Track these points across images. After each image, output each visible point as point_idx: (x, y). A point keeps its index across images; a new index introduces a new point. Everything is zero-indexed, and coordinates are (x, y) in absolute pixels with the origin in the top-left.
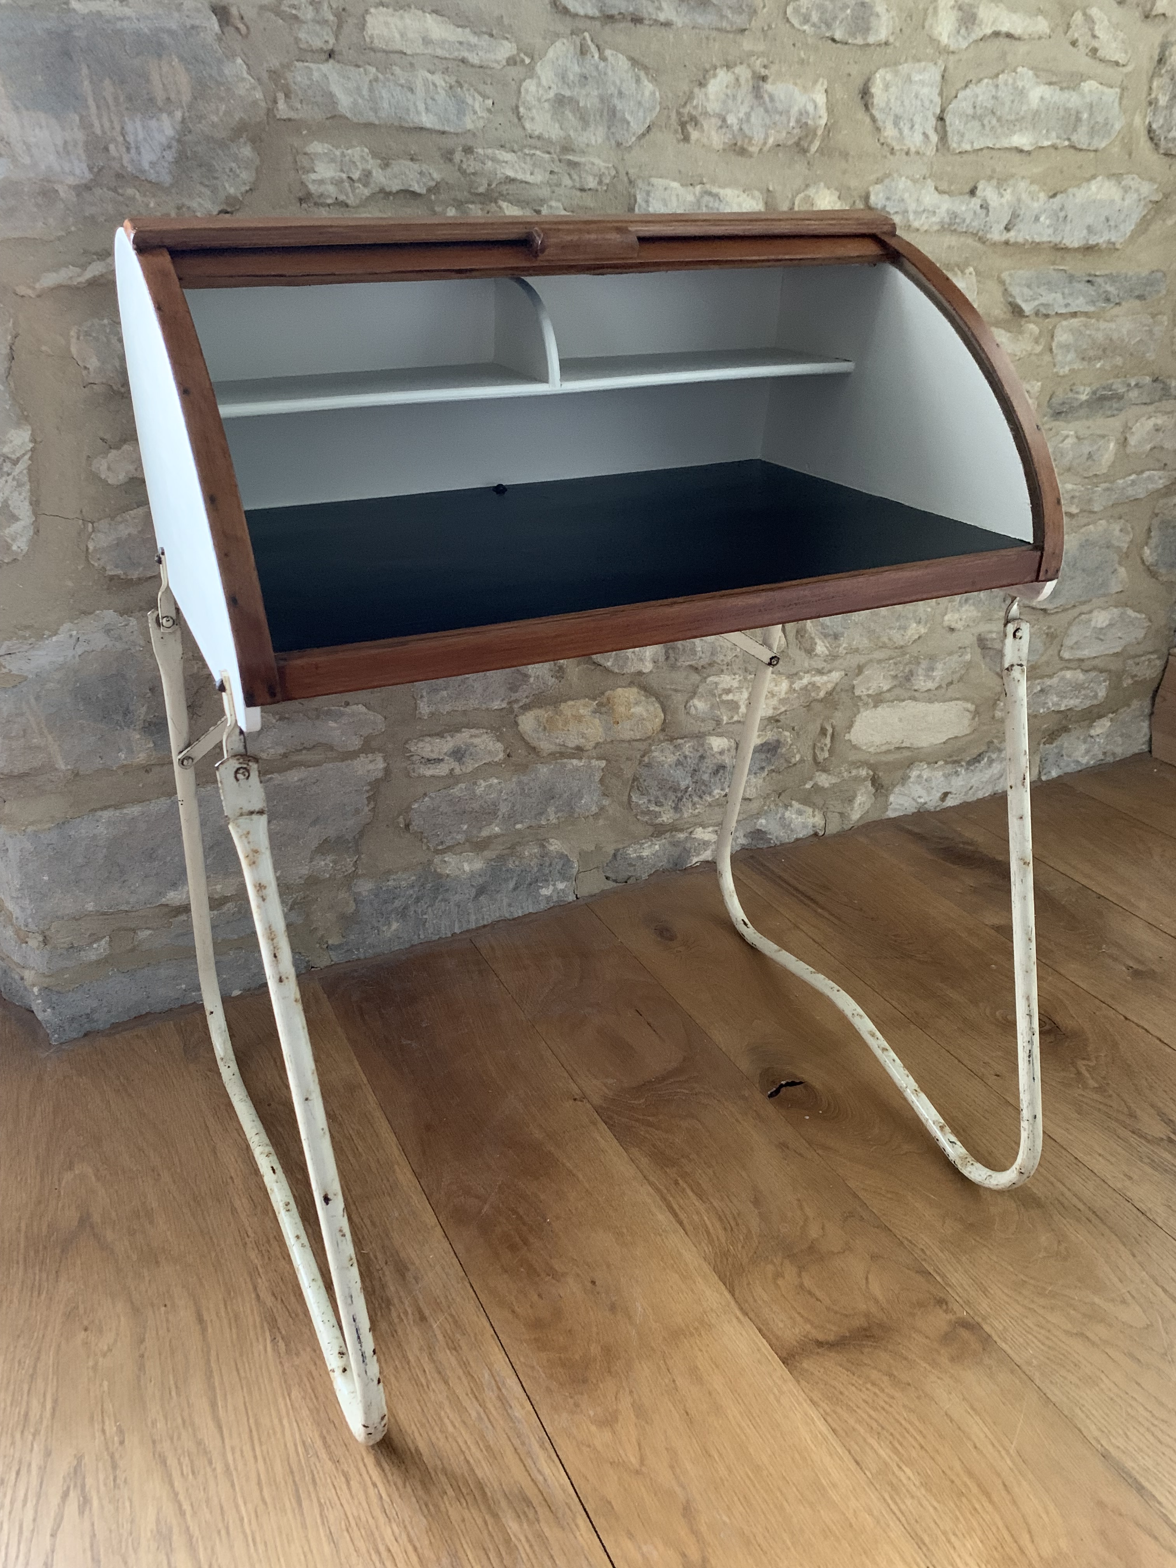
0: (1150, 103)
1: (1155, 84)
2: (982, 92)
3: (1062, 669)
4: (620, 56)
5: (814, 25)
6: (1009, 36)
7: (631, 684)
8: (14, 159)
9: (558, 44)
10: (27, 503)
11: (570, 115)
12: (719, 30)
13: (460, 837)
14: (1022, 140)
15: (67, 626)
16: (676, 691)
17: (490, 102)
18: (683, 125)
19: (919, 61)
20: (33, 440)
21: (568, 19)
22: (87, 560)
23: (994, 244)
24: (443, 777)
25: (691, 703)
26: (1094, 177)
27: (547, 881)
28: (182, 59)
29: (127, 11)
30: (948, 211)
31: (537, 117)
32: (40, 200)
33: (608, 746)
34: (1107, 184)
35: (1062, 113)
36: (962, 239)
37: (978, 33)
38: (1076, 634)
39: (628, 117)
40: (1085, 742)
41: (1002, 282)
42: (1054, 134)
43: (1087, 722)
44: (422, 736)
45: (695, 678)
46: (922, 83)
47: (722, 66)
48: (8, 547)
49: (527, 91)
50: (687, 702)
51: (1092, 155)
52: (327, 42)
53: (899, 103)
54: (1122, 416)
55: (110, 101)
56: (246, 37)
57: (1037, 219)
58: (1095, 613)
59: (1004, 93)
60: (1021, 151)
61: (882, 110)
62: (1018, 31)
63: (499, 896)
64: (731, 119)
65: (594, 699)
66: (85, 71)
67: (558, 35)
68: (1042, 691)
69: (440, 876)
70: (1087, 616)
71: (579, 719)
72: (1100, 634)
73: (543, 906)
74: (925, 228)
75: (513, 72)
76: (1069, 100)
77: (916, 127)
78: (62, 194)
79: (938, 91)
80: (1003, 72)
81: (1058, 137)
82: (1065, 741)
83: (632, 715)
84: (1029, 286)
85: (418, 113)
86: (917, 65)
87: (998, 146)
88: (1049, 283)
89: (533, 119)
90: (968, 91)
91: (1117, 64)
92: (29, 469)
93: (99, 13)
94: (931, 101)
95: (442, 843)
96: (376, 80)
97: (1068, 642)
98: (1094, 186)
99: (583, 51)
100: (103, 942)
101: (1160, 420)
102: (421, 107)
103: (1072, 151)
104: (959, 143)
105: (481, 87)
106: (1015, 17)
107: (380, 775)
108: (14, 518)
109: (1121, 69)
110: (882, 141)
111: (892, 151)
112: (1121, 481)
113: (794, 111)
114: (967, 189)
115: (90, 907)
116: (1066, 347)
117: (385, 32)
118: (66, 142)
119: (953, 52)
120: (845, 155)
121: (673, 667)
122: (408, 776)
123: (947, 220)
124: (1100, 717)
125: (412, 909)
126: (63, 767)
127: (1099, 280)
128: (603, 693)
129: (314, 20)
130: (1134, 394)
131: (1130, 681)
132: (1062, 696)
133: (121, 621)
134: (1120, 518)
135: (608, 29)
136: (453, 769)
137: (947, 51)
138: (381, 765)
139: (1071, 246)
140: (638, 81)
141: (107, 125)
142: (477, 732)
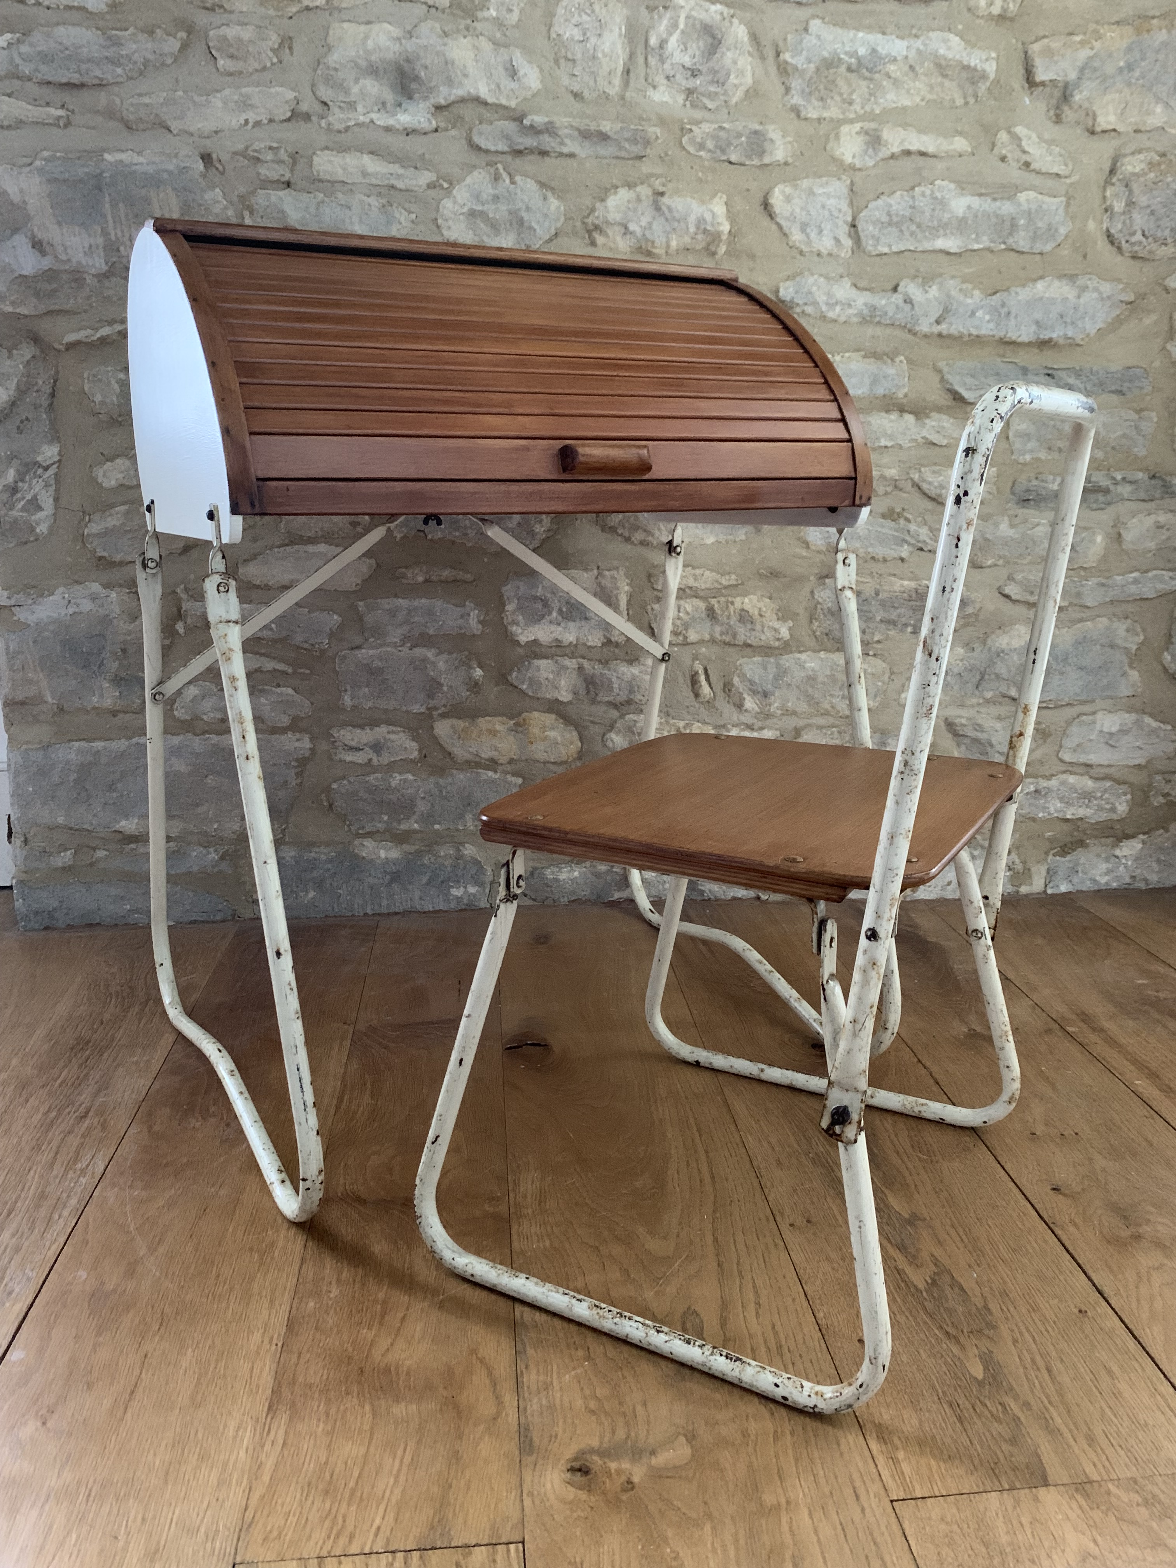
0: (1106, 210)
1: (1108, 194)
2: (898, 202)
3: (1064, 772)
4: (529, 180)
5: (710, 151)
6: (923, 154)
7: (550, 711)
8: (56, 257)
9: (475, 173)
10: (51, 500)
11: (482, 225)
12: (617, 158)
13: (380, 826)
14: (951, 243)
15: (61, 589)
16: (593, 722)
17: (414, 216)
18: (589, 232)
19: (820, 177)
20: (60, 454)
21: (483, 155)
22: (83, 542)
23: (926, 336)
24: (360, 764)
25: (607, 736)
26: (1041, 278)
27: (458, 882)
28: (175, 189)
29: (141, 160)
30: (866, 304)
31: (453, 227)
32: (73, 284)
33: (523, 764)
34: (1057, 283)
35: (994, 220)
36: (888, 331)
37: (885, 152)
38: (1076, 735)
39: (533, 224)
40: (1107, 860)
41: (940, 371)
42: (985, 238)
43: (1109, 841)
44: (344, 725)
45: (615, 713)
46: (828, 195)
47: (623, 186)
48: (33, 530)
49: (444, 207)
50: (604, 735)
51: (1038, 257)
52: (283, 175)
53: (804, 213)
54: (1111, 510)
55: (123, 218)
56: (222, 173)
57: (973, 313)
58: (1100, 715)
59: (921, 203)
60: (948, 253)
61: (787, 219)
62: (931, 149)
63: (410, 887)
64: (632, 227)
65: (511, 718)
66: (107, 198)
67: (475, 167)
68: (1036, 791)
69: (356, 856)
70: (1091, 718)
71: (493, 733)
72: (1110, 740)
73: (453, 905)
74: (843, 319)
75: (432, 193)
76: (1000, 208)
77: (825, 232)
78: (88, 281)
79: (848, 201)
80: (919, 184)
81: (992, 241)
82: (1081, 856)
83: (546, 737)
84: (973, 376)
85: (351, 223)
86: (818, 180)
87: (920, 249)
88: (998, 374)
89: (449, 228)
90: (880, 202)
91: (1057, 175)
92: (56, 474)
93: (121, 161)
94: (840, 211)
95: (363, 828)
96: (323, 202)
97: (1068, 743)
98: (1040, 285)
99: (497, 178)
100: (69, 853)
101: (1162, 518)
102: (356, 219)
103: (1013, 254)
104: (875, 246)
105: (407, 206)
106: (924, 138)
107: (307, 755)
108: (40, 509)
109: (1063, 180)
110: (791, 244)
111: (801, 253)
112: (1119, 578)
113: (692, 219)
114: (890, 286)
115: (61, 820)
116: (1026, 436)
117: (329, 168)
118: (91, 246)
119: (860, 170)
120: (752, 257)
121: (594, 701)
122: (330, 758)
123: (866, 311)
124: (1128, 837)
125: (328, 881)
126: (50, 700)
127: (1059, 373)
128: (520, 714)
129: (273, 161)
130: (1125, 490)
131: (1162, 800)
132: (1069, 804)
133: (103, 592)
134: (1126, 618)
135: (518, 161)
136: (370, 760)
137: (853, 168)
138: (306, 743)
139: (1020, 340)
140: (545, 198)
141: (119, 234)
142: (394, 729)
